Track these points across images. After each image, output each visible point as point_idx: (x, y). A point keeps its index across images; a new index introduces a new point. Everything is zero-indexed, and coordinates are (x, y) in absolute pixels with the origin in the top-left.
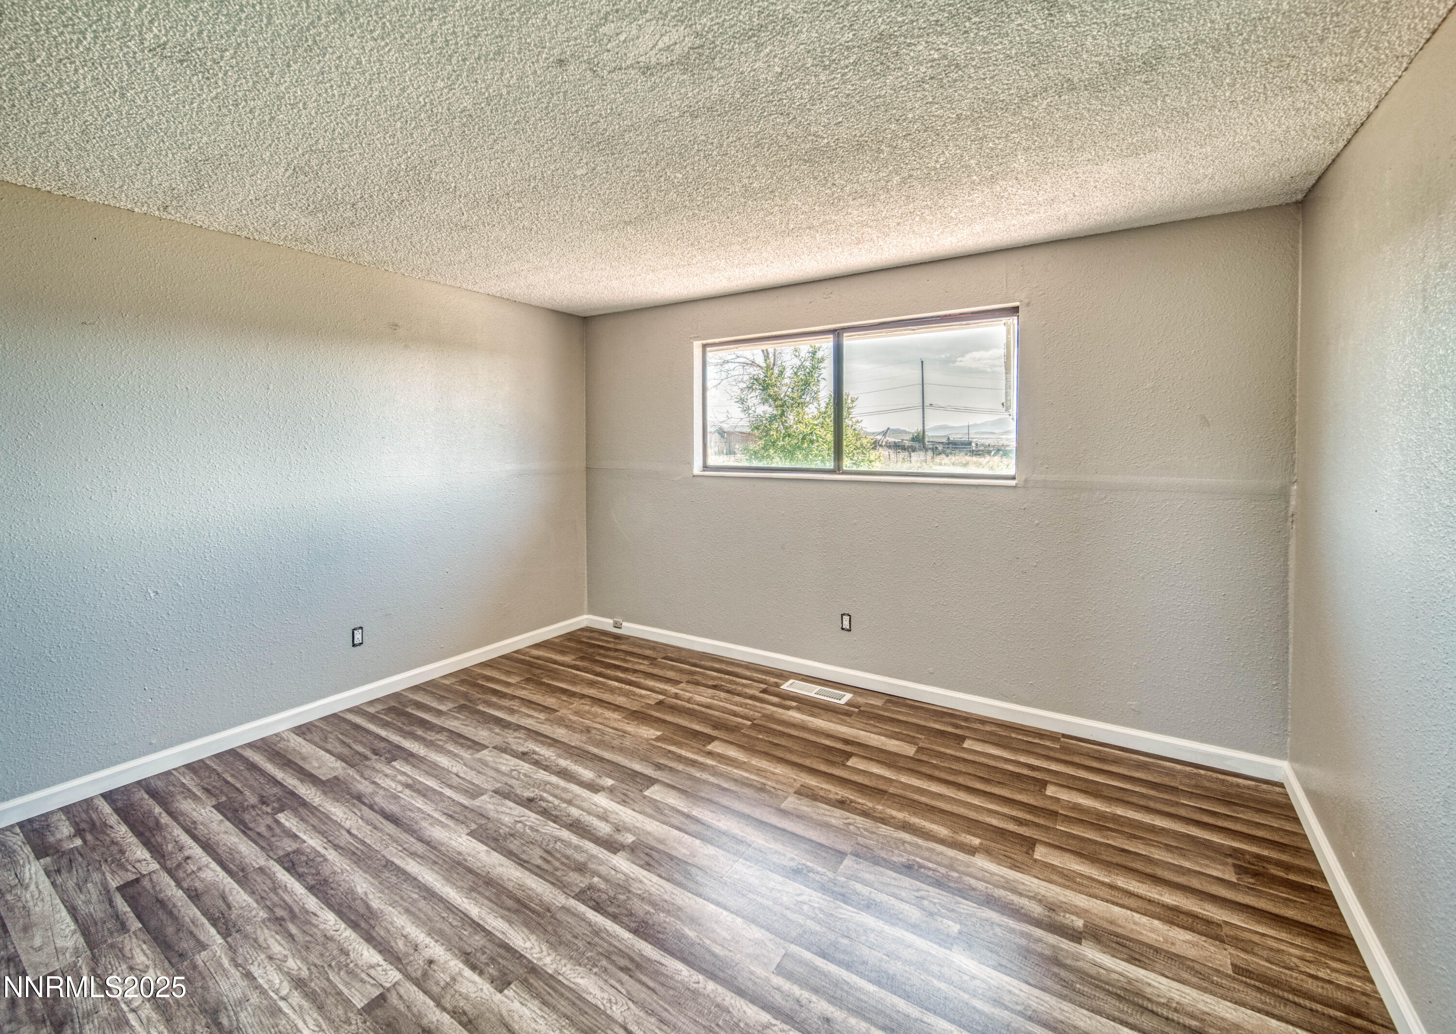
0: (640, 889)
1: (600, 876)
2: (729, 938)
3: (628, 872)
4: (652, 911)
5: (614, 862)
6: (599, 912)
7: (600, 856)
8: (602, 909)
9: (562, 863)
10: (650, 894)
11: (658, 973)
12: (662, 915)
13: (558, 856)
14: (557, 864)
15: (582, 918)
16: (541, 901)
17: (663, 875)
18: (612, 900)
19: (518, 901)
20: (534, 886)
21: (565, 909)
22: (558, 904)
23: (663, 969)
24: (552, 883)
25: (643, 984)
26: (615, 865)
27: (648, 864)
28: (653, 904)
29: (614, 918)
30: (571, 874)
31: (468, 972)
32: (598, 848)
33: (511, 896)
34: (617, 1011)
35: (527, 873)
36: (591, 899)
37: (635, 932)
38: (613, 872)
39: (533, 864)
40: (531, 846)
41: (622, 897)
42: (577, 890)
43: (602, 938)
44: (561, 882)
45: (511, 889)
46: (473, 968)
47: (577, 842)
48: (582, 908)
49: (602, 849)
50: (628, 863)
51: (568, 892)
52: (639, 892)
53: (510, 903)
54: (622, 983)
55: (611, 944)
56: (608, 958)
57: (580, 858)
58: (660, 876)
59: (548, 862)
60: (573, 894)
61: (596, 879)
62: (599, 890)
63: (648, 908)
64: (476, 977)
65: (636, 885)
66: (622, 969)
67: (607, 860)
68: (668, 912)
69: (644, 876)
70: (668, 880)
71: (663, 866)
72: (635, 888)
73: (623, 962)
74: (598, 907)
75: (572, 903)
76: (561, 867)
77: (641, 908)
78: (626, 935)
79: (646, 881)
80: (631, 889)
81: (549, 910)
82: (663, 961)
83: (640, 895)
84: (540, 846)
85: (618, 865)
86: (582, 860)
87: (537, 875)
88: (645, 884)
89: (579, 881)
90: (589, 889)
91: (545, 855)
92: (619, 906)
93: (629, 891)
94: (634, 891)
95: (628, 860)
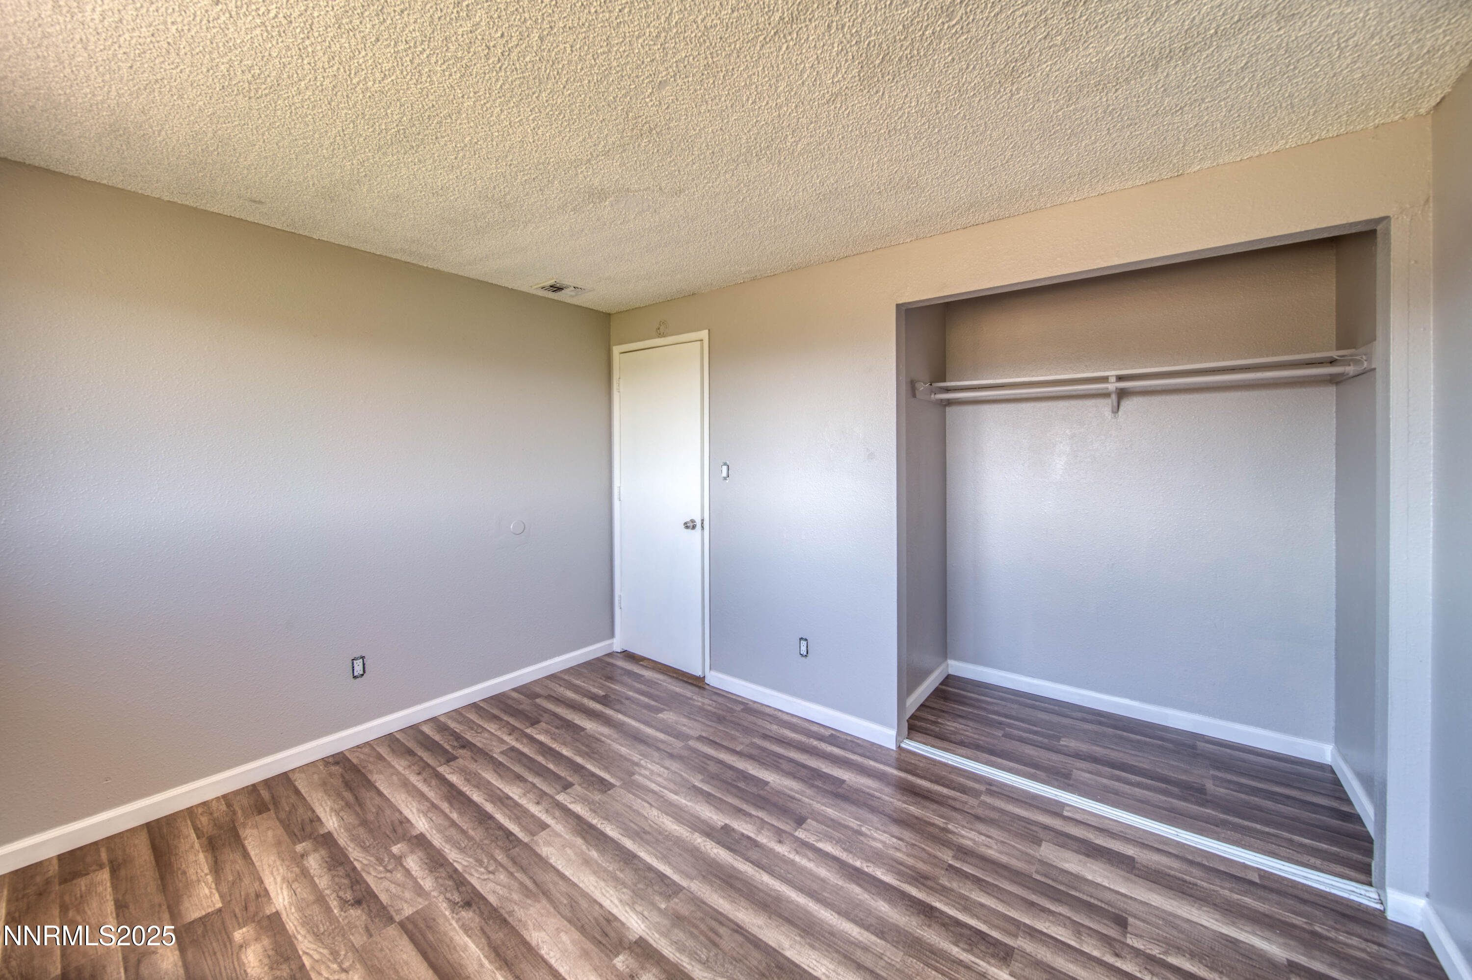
0: (623, 893)
1: (659, 909)
2: (567, 849)
3: (631, 913)
4: (618, 873)
5: (643, 926)
6: (662, 873)
7: (657, 936)
8: (659, 876)
9: (697, 927)
10: (616, 887)
11: (625, 830)
12: (611, 869)
13: (702, 938)
14: (702, 926)
15: (676, 869)
16: (712, 886)
17: (597, 907)
18: (651, 884)
19: (731, 886)
20: (721, 901)
21: (691, 878)
22: (697, 882)
23: (622, 832)
24: (704, 903)
25: (636, 824)
26: (643, 922)
27: (608, 921)
28: (616, 879)
29: (650, 868)
30: (687, 914)
31: (752, 835)
32: (659, 948)
33: (738, 890)
34: (655, 812)
35: (731, 916)
36: (668, 886)
37: (635, 856)
38: (646, 913)
39: (728, 927)
40: (735, 954)
41: (641, 886)
42: (681, 895)
43: (660, 853)
44: (695, 904)
45: (742, 899)
46: (749, 838)
47: (683, 958)
48: (676, 877)
49: (655, 945)
50: (629, 924)
51: (689, 894)
52: (624, 890)
53: (739, 885)
54: (650, 825)
55: (654, 848)
56: (657, 840)
57: (679, 935)
58: (601, 906)
59: (712, 930)
60: (684, 891)
61: (663, 906)
62: (661, 894)
63: (620, 875)
64: (745, 832)
65: (625, 898)
66: (649, 833)
67: (650, 929)
68: (606, 870)
69: (617, 906)
70: (596, 901)
71: (595, 918)
72: (627, 894)
73: (648, 837)
74: (662, 877)
75: (684, 883)
76: (698, 923)
77: (626, 876)
78: (643, 854)
79: (616, 902)
80: (631, 894)
81: (704, 877)
82: (620, 836)
83: (625, 887)
84: (724, 953)
85: (640, 922)
86: (676, 931)
87: (721, 914)
88: (618, 898)
89: (678, 904)
90: (670, 896)
91: (717, 939)
92: (645, 878)
93: (633, 891)
94: (629, 892)
95: (628, 928)
